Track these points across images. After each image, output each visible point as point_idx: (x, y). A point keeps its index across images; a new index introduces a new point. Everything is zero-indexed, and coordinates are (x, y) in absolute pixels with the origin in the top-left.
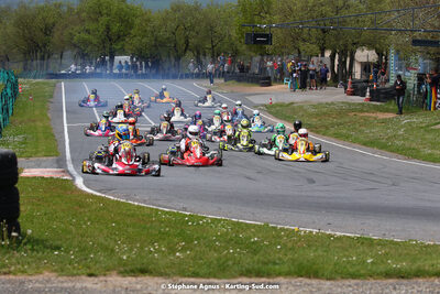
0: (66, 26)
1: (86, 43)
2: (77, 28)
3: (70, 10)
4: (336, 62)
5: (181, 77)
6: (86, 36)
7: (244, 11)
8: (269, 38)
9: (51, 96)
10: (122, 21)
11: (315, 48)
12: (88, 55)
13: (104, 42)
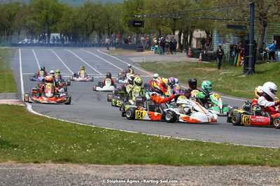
0: (22, 16)
1: (34, 26)
2: (28, 17)
3: (25, 6)
4: (182, 38)
5: (90, 46)
6: (34, 22)
7: (128, 7)
8: (142, 23)
9: (13, 57)
10: (55, 12)
11: (170, 30)
12: (35, 33)
13: (44, 25)
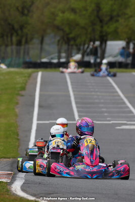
0: (48, 4)
1: (72, 25)
2: (61, 6)
6: (72, 16)
9: (23, 89)
12: (74, 39)
13: (93, 24)
